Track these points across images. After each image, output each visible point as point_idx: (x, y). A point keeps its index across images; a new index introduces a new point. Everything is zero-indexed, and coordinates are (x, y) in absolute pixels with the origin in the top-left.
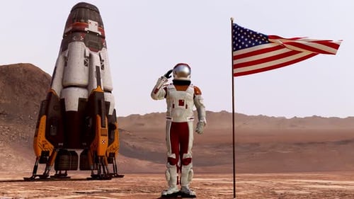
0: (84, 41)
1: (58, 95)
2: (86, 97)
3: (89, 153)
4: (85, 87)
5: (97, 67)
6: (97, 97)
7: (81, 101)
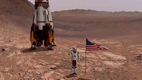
0: (42, 6)
1: (36, 24)
2: (45, 25)
3: (47, 42)
4: (44, 22)
5: (47, 15)
6: (48, 25)
7: (43, 27)
